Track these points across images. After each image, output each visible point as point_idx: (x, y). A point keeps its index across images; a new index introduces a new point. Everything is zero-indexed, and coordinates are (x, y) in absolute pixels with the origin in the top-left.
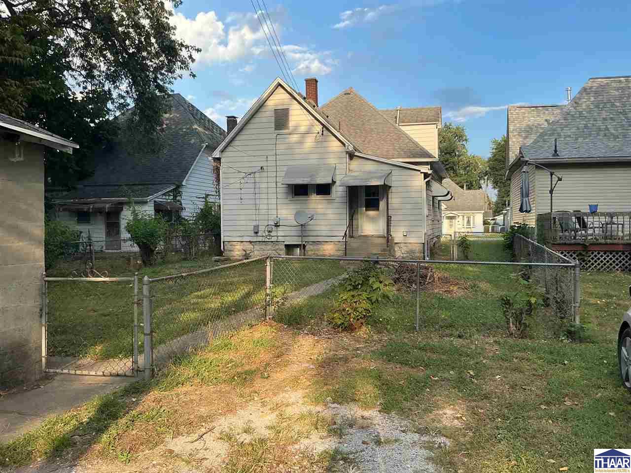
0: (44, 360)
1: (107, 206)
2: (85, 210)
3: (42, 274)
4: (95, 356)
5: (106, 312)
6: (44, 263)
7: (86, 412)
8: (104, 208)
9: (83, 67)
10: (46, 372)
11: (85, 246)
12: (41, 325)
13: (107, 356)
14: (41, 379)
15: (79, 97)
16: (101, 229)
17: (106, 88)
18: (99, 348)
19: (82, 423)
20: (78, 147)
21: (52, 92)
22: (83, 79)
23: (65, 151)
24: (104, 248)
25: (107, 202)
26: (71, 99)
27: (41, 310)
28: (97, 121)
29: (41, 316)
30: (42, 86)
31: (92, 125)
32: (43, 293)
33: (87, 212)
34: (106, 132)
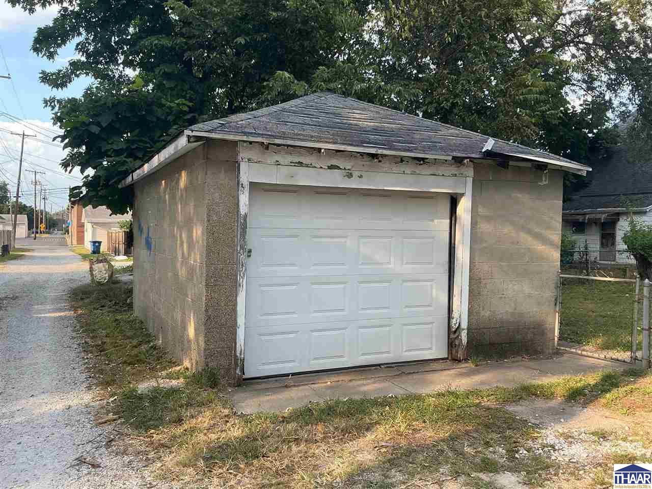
0: (556, 339)
1: (603, 216)
2: (581, 220)
3: (558, 272)
4: (597, 345)
5: (603, 314)
6: (559, 263)
7: (592, 379)
8: (600, 219)
9: (584, 81)
10: (557, 348)
11: (582, 255)
12: (555, 311)
13: (606, 347)
14: (554, 354)
15: (579, 109)
16: (597, 240)
17: (607, 98)
18: (599, 341)
19: (590, 385)
20: (591, 170)
21: (560, 116)
22: (585, 93)
23: (580, 174)
24: (598, 258)
25: (602, 213)
26: (570, 113)
27: (556, 300)
28: (595, 131)
29: (556, 304)
30: (551, 113)
31: (590, 135)
32: (558, 287)
33: (582, 222)
34: (604, 141)
